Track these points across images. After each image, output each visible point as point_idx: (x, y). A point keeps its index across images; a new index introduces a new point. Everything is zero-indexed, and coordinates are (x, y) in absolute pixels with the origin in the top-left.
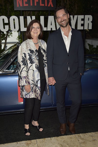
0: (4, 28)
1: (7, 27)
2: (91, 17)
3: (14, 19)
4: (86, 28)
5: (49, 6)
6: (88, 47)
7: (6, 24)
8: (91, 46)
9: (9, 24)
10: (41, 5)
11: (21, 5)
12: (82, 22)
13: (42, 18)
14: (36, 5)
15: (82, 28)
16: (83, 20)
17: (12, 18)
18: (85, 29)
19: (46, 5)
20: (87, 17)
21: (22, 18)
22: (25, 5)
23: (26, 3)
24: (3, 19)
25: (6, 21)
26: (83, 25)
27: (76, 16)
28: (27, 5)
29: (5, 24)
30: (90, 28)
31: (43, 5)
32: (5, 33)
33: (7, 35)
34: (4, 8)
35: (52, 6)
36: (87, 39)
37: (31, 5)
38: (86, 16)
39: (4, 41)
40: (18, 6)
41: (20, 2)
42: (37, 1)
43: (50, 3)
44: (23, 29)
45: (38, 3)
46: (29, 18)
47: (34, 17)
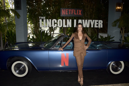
0: (54, 25)
1: (56, 25)
2: (102, 21)
4: (99, 27)
5: (79, 14)
6: (100, 37)
8: (102, 37)
10: (75, 14)
11: (64, 14)
12: (97, 24)
13: (75, 21)
14: (72, 14)
15: (97, 27)
16: (98, 22)
17: (59, 20)
19: (78, 14)
20: (100, 21)
21: (64, 20)
22: (66, 14)
23: (67, 13)
24: (54, 21)
25: (56, 22)
26: (97, 25)
27: (94, 21)
28: (67, 14)
29: (55, 23)
30: (102, 27)
31: (76, 14)
32: (53, 28)
33: (55, 29)
34: (54, 15)
35: (81, 15)
36: (100, 33)
37: (70, 14)
39: (52, 32)
40: (63, 14)
41: (64, 12)
42: (73, 12)
43: (80, 13)
44: (65, 26)
45: (73, 13)
46: (68, 20)
47: (71, 20)
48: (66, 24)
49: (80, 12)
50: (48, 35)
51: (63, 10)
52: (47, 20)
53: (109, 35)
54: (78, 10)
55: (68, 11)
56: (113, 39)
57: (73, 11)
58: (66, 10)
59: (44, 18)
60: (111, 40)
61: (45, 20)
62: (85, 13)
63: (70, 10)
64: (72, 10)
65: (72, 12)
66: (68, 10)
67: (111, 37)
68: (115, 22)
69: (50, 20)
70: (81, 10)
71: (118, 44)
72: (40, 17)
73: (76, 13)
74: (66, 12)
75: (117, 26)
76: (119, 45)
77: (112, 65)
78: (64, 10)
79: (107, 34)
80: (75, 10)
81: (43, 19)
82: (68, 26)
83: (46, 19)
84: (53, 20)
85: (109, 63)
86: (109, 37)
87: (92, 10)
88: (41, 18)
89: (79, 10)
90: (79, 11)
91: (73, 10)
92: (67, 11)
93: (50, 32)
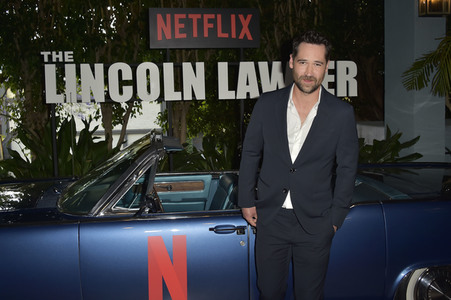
0: (121, 92)
1: (128, 90)
2: (352, 66)
3: (148, 71)
4: (342, 93)
5: (241, 37)
7: (127, 83)
9: (133, 83)
10: (220, 34)
11: (169, 36)
12: (331, 78)
13: (223, 68)
14: (206, 35)
16: (333, 72)
17: (142, 68)
18: (339, 95)
19: (234, 36)
20: (342, 65)
21: (169, 67)
22: (178, 36)
23: (182, 31)
24: (120, 72)
25: (127, 75)
26: (333, 85)
28: (184, 36)
29: (122, 83)
30: (354, 93)
31: (226, 35)
33: (129, 111)
34: (125, 44)
35: (250, 38)
37: (195, 34)
38: (338, 62)
39: (119, 127)
40: (160, 38)
41: (165, 29)
42: (211, 26)
43: (245, 31)
44: (171, 95)
45: (213, 31)
46: (187, 67)
47: (200, 66)
48: (179, 86)
49: (245, 22)
50: (96, 141)
51: (159, 17)
52: (85, 68)
53: (393, 132)
54: (233, 17)
55: (188, 23)
56: (415, 149)
57: (210, 21)
58: (177, 17)
59: (68, 56)
60: (403, 153)
61: (70, 69)
62: (273, 29)
63: (195, 17)
64: (207, 17)
65: (207, 26)
66: (183, 16)
67: (402, 140)
68: (418, 65)
69: (99, 67)
70: (249, 17)
71: (442, 171)
72: (46, 54)
73: (226, 28)
74: (179, 26)
75: (430, 84)
76: (446, 178)
77: (419, 285)
78: (168, 16)
79: (383, 125)
80: (219, 16)
81: (64, 63)
82: (188, 97)
83: (77, 62)
84: (114, 68)
85: (403, 275)
86: (393, 142)
87: (304, 15)
88: (50, 57)
89: (241, 17)
90: (238, 20)
91: (213, 16)
92: (181, 21)
93: (108, 125)
